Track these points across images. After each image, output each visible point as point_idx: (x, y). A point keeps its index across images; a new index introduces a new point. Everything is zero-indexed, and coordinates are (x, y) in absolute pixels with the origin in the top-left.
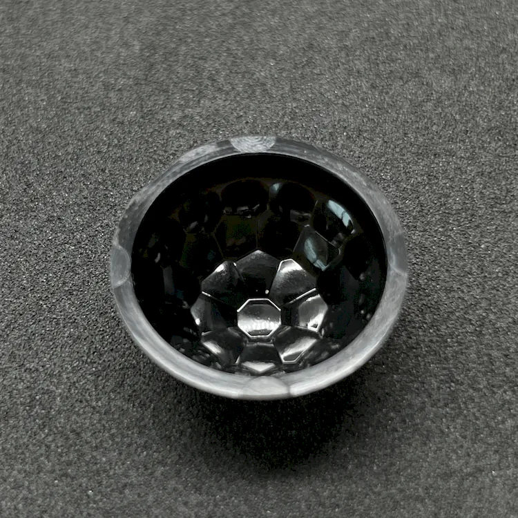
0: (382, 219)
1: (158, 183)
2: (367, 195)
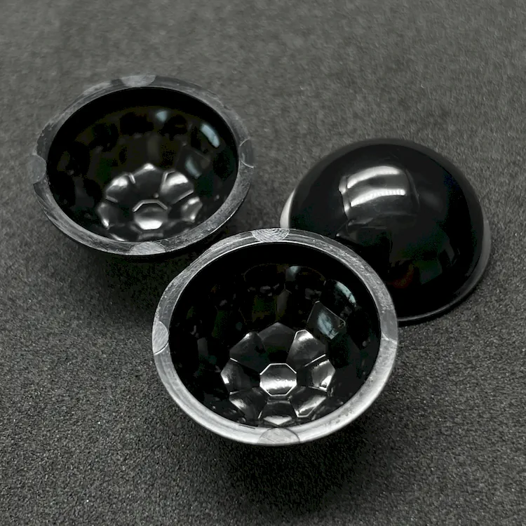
0: (235, 130)
1: (67, 111)
2: (225, 113)
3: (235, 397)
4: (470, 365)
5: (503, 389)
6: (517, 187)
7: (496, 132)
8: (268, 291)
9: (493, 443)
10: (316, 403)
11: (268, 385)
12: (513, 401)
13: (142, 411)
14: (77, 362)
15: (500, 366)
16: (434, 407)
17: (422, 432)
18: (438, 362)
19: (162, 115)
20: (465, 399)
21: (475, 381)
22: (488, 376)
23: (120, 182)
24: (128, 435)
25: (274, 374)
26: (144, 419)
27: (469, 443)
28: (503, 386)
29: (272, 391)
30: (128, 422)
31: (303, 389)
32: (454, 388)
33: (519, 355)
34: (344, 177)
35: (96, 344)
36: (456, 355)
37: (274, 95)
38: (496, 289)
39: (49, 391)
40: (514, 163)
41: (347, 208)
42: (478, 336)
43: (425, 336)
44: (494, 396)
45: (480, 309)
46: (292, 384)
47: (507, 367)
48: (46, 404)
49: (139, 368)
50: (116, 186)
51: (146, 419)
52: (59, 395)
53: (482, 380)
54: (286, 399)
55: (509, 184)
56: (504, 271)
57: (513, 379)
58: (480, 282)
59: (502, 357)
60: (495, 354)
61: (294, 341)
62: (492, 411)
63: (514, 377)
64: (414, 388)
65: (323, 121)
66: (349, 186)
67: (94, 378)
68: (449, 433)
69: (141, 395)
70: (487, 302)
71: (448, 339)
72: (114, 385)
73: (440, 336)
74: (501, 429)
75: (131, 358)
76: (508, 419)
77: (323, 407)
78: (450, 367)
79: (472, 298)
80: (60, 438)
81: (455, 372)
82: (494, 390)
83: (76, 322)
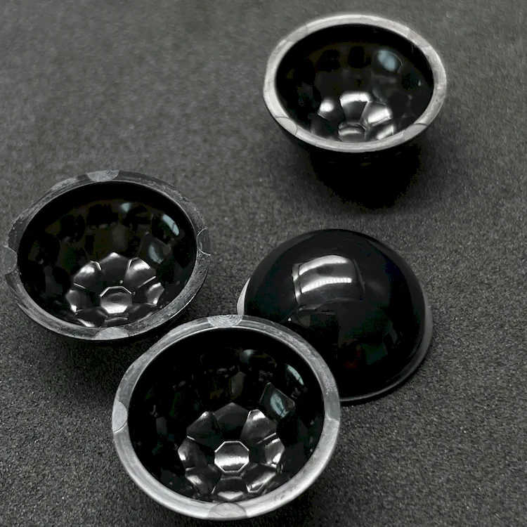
3: (191, 473)
4: (411, 443)
5: (441, 465)
6: (459, 274)
7: (440, 221)
8: (224, 373)
9: (431, 516)
10: (266, 479)
11: (222, 462)
12: (450, 477)
13: (104, 486)
14: (43, 440)
15: (439, 443)
16: (377, 482)
17: (366, 506)
18: (382, 439)
19: (126, 207)
20: (406, 475)
21: (416, 458)
22: (428, 453)
23: (88, 270)
24: (89, 510)
25: (229, 451)
26: (105, 494)
27: (409, 516)
28: (441, 462)
29: (226, 468)
30: (90, 498)
31: (255, 465)
32: (396, 464)
33: (457, 432)
34: (297, 265)
35: (62, 423)
36: (398, 433)
37: (235, 186)
38: (437, 370)
39: (16, 468)
40: (456, 251)
41: (298, 294)
42: (420, 415)
43: (370, 415)
44: (433, 472)
45: (422, 389)
46: (245, 461)
47: (445, 444)
48: (13, 480)
49: (102, 446)
50: (84, 273)
51: (107, 494)
52: (26, 472)
53: (422, 456)
54: (239, 475)
55: (451, 271)
56: (445, 353)
57: (451, 456)
58: (422, 363)
59: (441, 435)
60: (435, 432)
61: (248, 420)
62: (430, 486)
63: (451, 453)
64: (359, 464)
65: (279, 211)
66: (301, 273)
67: (60, 455)
68: (390, 507)
69: (103, 471)
70: (428, 382)
71: (392, 418)
72: (78, 462)
73: (384, 415)
74: (439, 503)
75: (94, 436)
76: (445, 493)
77: (274, 483)
78: (393, 444)
79: (415, 379)
80: (26, 512)
81: (397, 449)
82: (433, 466)
83: (43, 402)
